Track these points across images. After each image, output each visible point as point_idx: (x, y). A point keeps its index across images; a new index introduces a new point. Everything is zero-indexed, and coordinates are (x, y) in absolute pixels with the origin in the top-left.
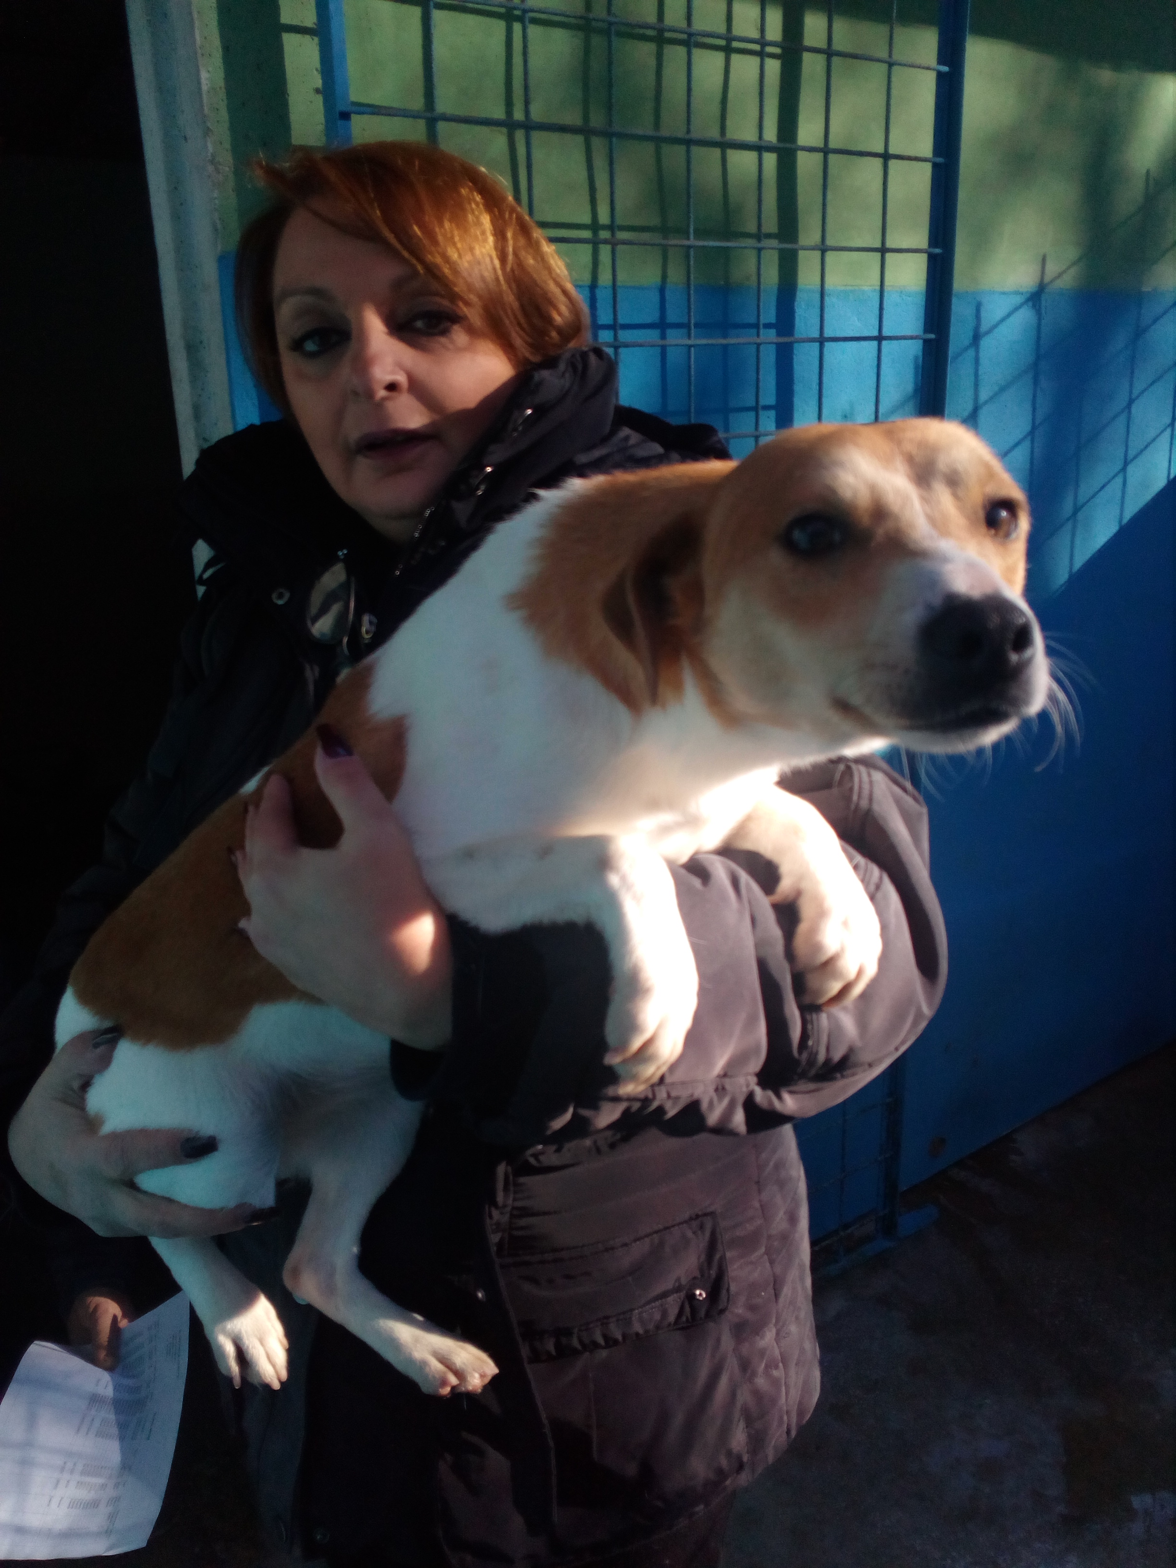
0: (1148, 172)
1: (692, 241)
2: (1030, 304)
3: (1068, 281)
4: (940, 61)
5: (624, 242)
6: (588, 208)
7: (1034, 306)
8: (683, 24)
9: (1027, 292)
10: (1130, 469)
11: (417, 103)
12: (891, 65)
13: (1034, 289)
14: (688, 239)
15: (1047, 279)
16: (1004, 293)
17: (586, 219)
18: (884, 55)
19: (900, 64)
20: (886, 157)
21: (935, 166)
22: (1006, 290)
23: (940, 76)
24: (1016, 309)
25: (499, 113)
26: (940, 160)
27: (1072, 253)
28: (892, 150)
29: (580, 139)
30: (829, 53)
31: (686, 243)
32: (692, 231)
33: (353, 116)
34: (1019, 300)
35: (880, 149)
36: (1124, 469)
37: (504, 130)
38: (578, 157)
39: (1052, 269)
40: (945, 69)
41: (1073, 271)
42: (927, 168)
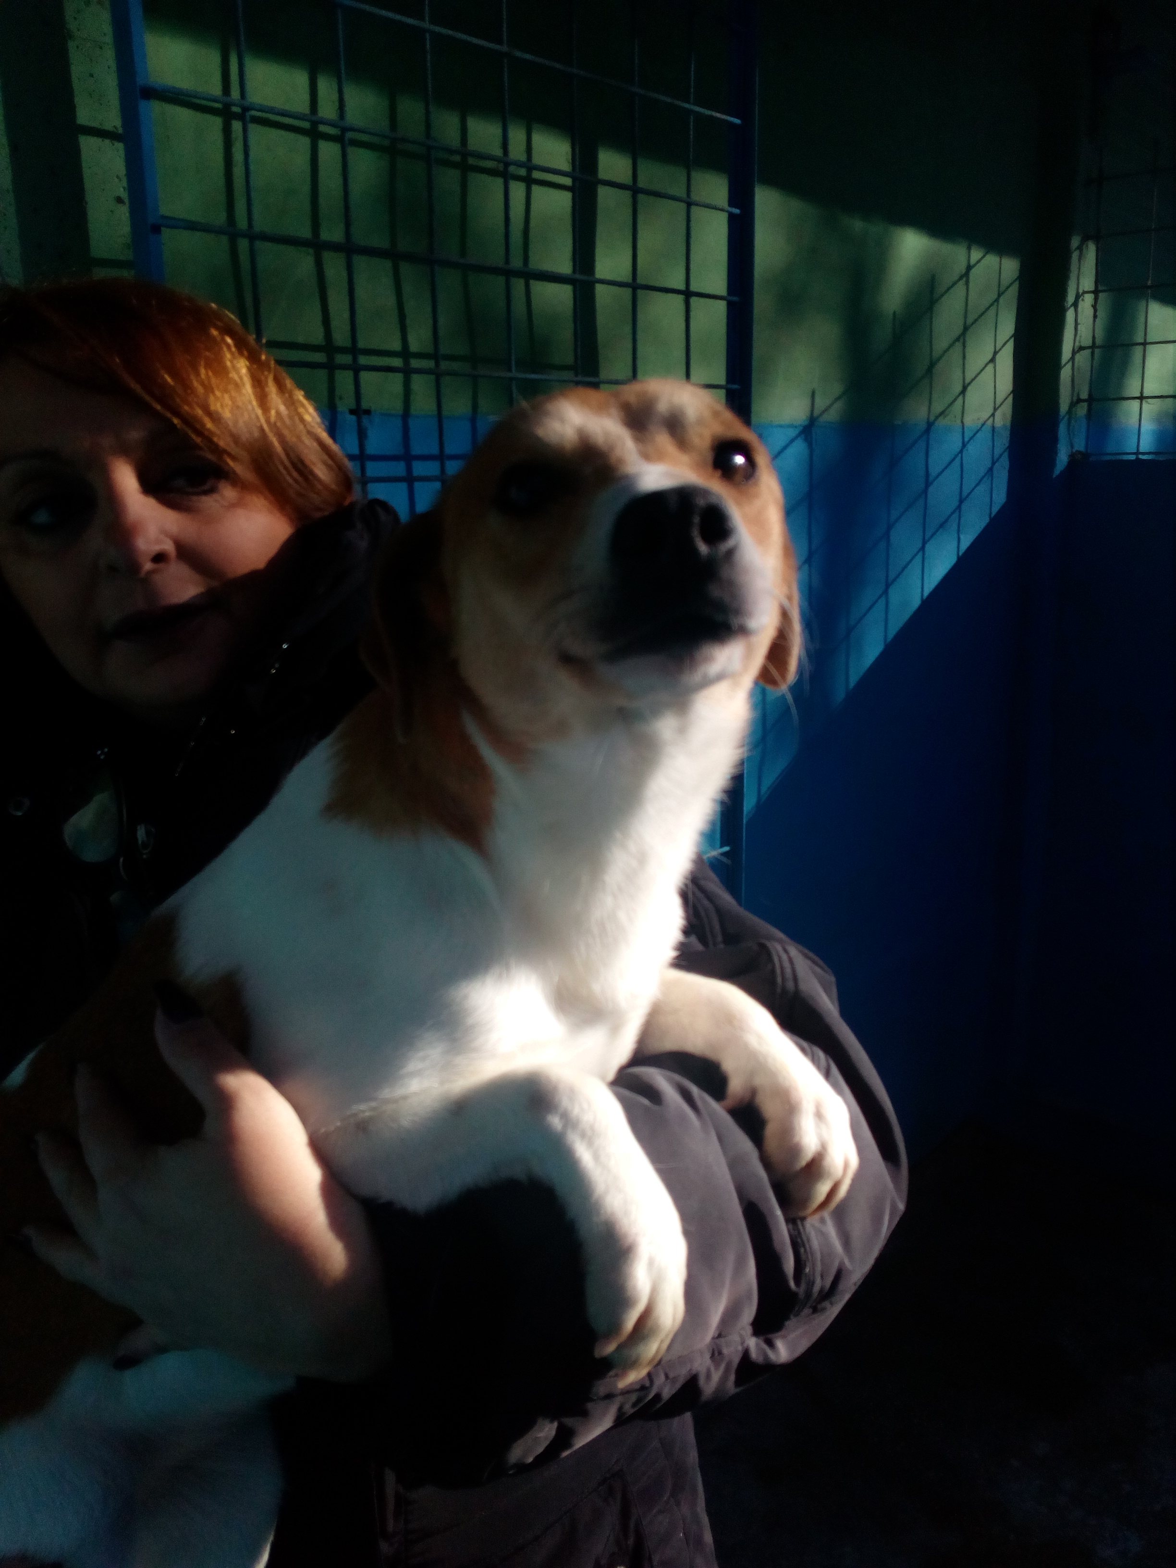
0: (894, 313)
1: (515, 374)
2: (803, 436)
3: (833, 415)
4: (731, 204)
5: (449, 374)
6: (398, 335)
7: (806, 440)
8: (498, 152)
9: (801, 425)
10: (891, 591)
11: (220, 218)
12: (689, 205)
13: (806, 423)
14: (510, 370)
15: (816, 412)
16: (781, 426)
17: (396, 345)
18: (681, 192)
19: (697, 205)
20: (688, 294)
21: (731, 305)
22: (782, 423)
23: (732, 218)
24: (792, 441)
25: (305, 233)
26: (735, 299)
27: (837, 389)
28: (694, 287)
29: (388, 264)
30: (634, 190)
31: (509, 375)
32: (513, 363)
33: (163, 229)
34: (792, 433)
35: (682, 287)
36: (886, 592)
37: (311, 251)
38: (386, 282)
39: (821, 403)
40: (737, 211)
41: (838, 405)
42: (722, 306)
